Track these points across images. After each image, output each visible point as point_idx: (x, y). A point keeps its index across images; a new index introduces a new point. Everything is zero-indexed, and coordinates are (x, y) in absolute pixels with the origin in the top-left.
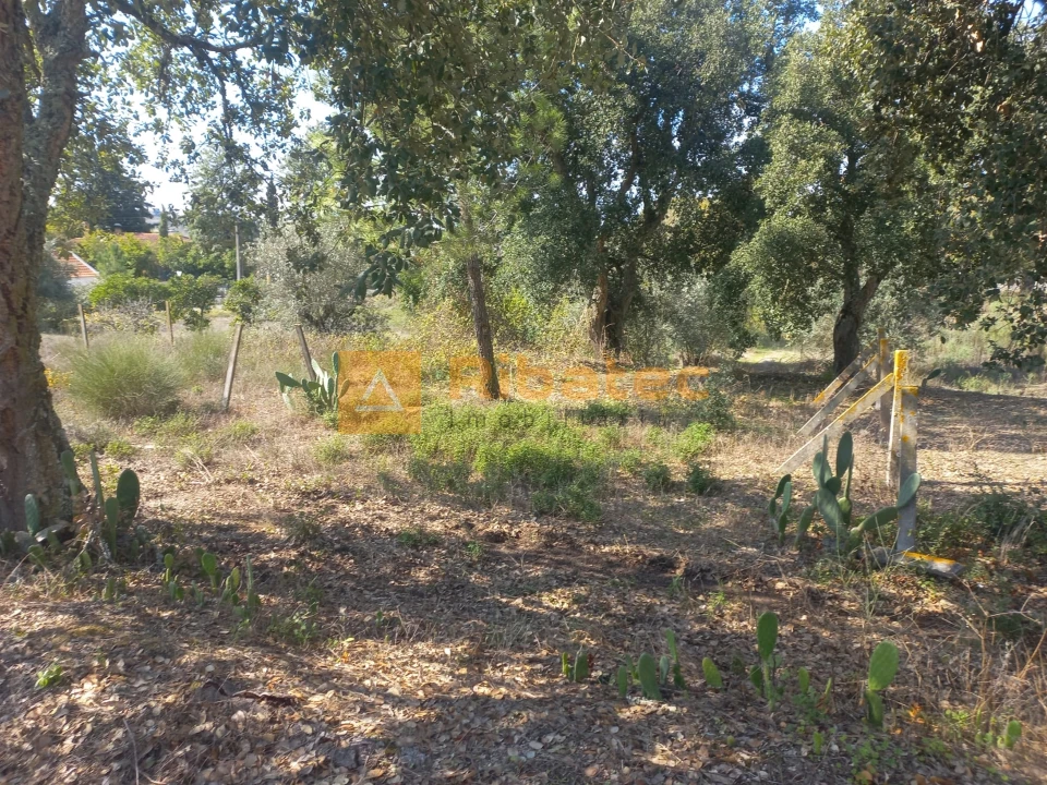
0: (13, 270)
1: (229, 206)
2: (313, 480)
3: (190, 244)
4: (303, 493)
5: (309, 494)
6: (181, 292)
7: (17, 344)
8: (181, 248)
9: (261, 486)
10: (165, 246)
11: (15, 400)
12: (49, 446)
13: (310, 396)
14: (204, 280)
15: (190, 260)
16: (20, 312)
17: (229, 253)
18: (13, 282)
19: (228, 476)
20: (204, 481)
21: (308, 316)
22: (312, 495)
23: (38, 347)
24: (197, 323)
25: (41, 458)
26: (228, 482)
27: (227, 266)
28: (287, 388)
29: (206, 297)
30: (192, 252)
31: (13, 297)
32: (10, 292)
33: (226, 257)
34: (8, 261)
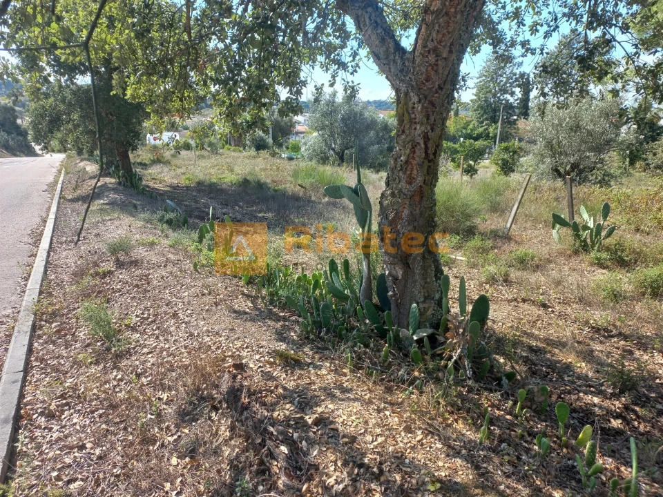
0: (435, 121)
1: (499, 95)
2: (599, 316)
3: (471, 121)
4: (593, 328)
5: (599, 329)
6: (464, 151)
7: (424, 183)
8: (465, 124)
9: (553, 312)
10: (456, 122)
11: (415, 227)
12: (430, 266)
13: (578, 236)
14: (479, 144)
15: (469, 131)
16: (432, 156)
17: (494, 126)
18: (432, 131)
19: (523, 294)
20: (504, 295)
21: (557, 171)
22: (602, 332)
23: (435, 186)
24: (471, 171)
25: (423, 274)
26: (524, 301)
27: (491, 135)
28: (558, 226)
29: (478, 154)
30: (471, 126)
31: (430, 145)
32: (429, 139)
33: (491, 130)
34: (433, 112)
